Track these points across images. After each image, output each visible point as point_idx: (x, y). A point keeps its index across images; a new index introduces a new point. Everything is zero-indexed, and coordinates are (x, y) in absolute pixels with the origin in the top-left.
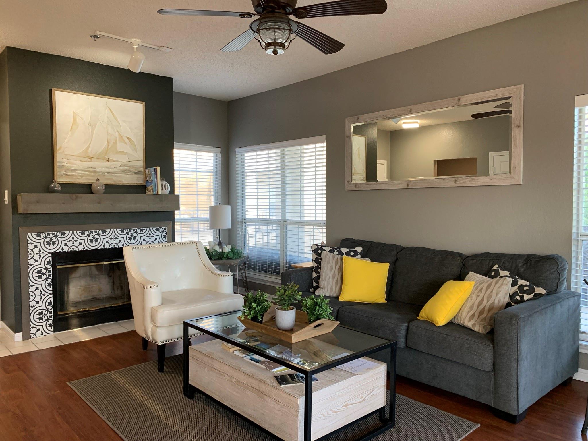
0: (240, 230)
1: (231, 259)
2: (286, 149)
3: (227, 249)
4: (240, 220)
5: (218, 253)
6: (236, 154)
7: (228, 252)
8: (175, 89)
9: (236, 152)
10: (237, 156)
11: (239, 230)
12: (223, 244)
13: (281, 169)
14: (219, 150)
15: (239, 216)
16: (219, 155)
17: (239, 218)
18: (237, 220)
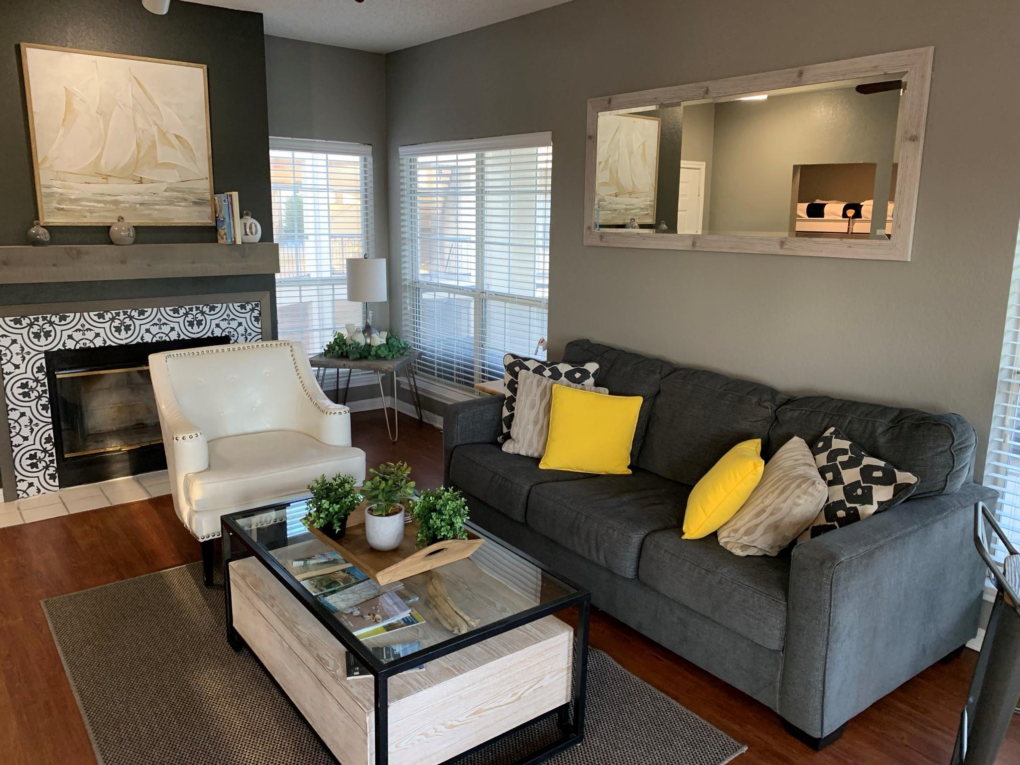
0: (408, 302)
1: (385, 358)
2: (489, 154)
3: (379, 339)
4: (407, 283)
5: (361, 347)
6: (400, 157)
7: (379, 347)
8: (266, 31)
9: (400, 154)
10: (401, 162)
11: (405, 302)
12: (373, 329)
13: (477, 192)
14: (370, 148)
15: (407, 275)
16: (370, 159)
17: (405, 280)
18: (403, 283)
